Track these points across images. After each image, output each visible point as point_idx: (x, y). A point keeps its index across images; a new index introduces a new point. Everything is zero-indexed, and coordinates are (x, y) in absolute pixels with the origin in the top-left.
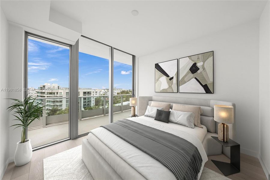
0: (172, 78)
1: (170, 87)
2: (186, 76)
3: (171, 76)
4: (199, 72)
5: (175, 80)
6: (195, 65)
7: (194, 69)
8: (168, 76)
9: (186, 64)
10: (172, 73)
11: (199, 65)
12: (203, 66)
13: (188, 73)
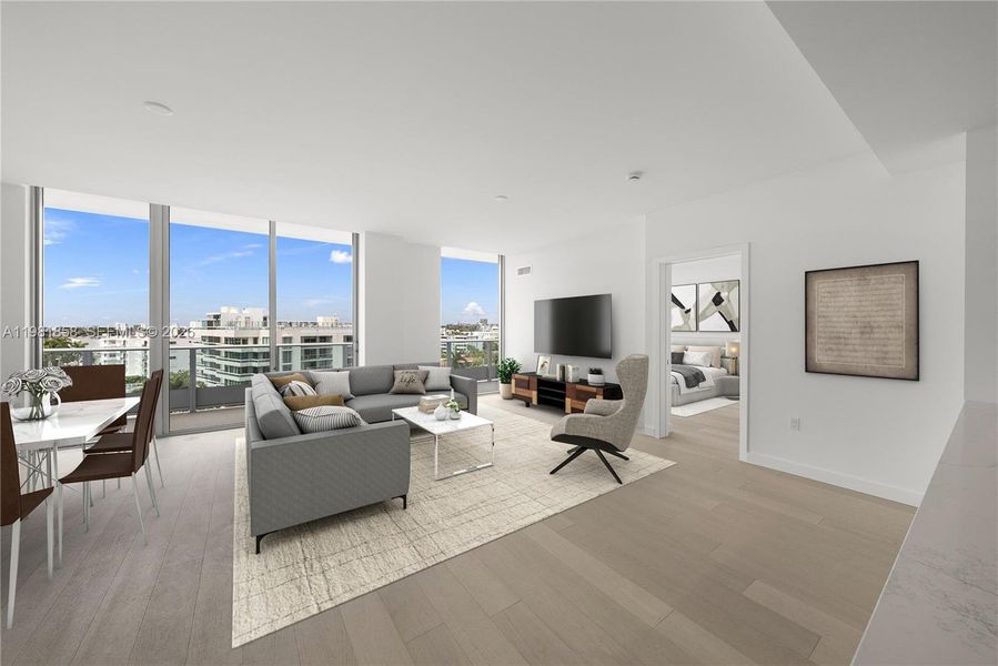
0: (689, 311)
1: (686, 323)
2: (707, 308)
3: (687, 308)
4: (723, 304)
5: (692, 313)
6: (719, 294)
7: (718, 300)
8: (683, 307)
9: (707, 293)
10: (689, 303)
11: (723, 295)
12: (728, 297)
13: (710, 305)
